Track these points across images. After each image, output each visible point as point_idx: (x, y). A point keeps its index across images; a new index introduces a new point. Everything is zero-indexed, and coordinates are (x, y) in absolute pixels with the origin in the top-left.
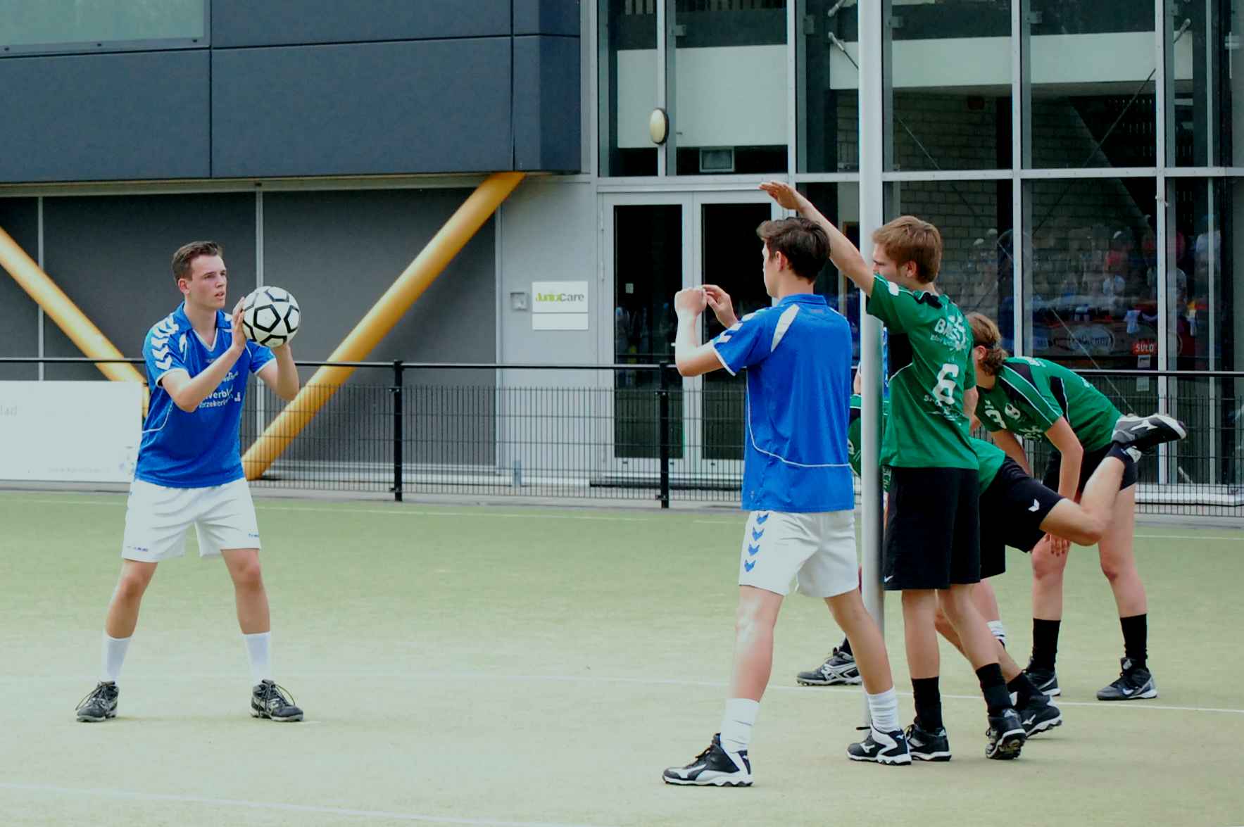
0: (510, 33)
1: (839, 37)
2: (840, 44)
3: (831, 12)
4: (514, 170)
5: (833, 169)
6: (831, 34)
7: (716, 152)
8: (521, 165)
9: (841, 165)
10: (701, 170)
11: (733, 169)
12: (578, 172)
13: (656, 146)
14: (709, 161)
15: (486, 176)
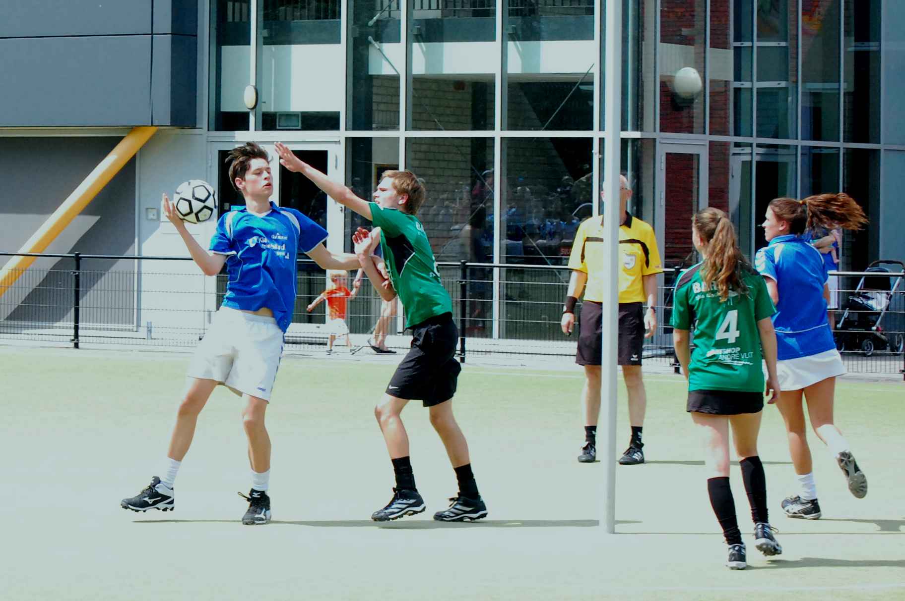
0: (150, 33)
1: (376, 40)
2: (376, 45)
3: (371, 23)
4: (152, 125)
5: (369, 128)
6: (370, 38)
7: (289, 116)
8: (156, 123)
9: (374, 126)
10: (278, 128)
11: (299, 128)
12: (194, 127)
13: (249, 110)
14: (283, 122)
15: (132, 129)
